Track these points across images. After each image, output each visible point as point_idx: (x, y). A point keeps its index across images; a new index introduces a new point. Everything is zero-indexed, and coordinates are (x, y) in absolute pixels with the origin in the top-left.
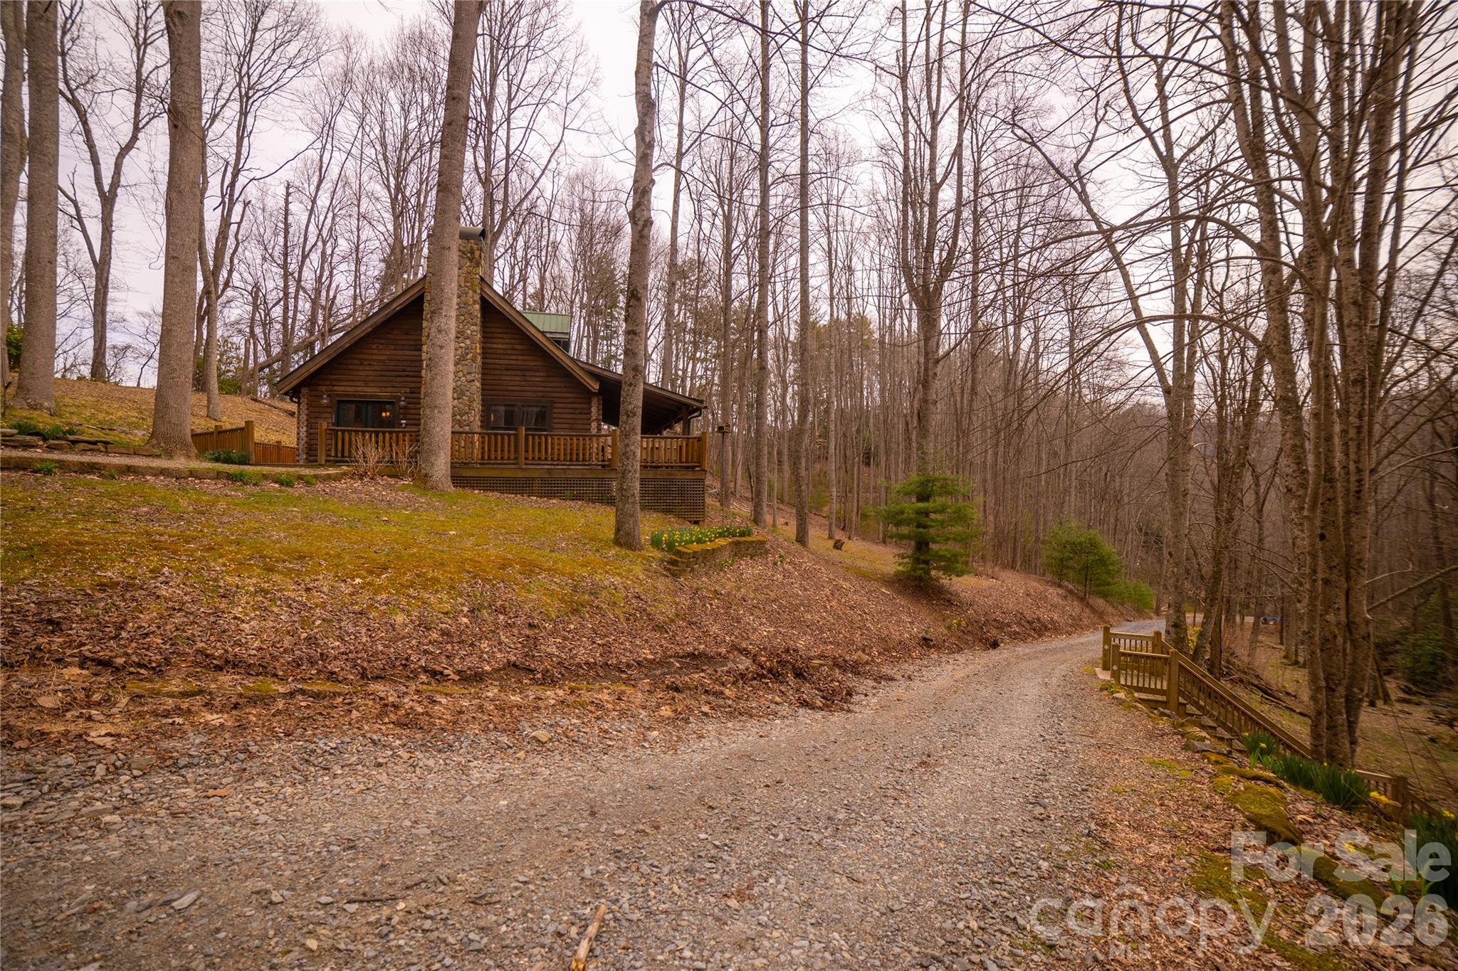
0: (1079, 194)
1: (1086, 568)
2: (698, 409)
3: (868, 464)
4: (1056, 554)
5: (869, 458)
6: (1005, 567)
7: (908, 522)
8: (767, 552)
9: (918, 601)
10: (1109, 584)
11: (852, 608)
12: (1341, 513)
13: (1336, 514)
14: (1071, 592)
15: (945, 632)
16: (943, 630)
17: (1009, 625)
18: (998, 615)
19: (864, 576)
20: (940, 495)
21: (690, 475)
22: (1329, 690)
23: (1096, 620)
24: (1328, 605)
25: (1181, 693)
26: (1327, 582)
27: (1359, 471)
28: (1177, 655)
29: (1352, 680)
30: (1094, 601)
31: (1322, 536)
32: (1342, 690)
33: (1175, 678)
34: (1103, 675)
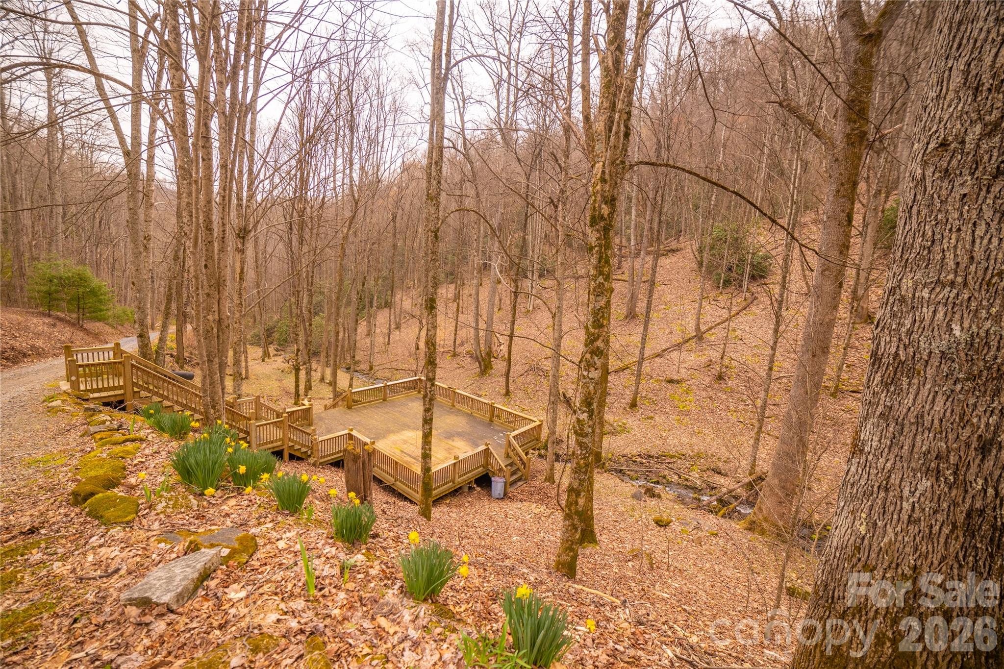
1: (78, 299)
4: (45, 289)
10: (101, 310)
12: (216, 252)
13: (213, 251)
14: (60, 319)
22: (210, 361)
23: (90, 340)
24: (209, 310)
25: (135, 384)
26: (208, 295)
27: (224, 225)
28: (131, 357)
29: (222, 353)
30: (88, 325)
31: (206, 266)
32: (216, 360)
33: (128, 375)
34: (65, 386)
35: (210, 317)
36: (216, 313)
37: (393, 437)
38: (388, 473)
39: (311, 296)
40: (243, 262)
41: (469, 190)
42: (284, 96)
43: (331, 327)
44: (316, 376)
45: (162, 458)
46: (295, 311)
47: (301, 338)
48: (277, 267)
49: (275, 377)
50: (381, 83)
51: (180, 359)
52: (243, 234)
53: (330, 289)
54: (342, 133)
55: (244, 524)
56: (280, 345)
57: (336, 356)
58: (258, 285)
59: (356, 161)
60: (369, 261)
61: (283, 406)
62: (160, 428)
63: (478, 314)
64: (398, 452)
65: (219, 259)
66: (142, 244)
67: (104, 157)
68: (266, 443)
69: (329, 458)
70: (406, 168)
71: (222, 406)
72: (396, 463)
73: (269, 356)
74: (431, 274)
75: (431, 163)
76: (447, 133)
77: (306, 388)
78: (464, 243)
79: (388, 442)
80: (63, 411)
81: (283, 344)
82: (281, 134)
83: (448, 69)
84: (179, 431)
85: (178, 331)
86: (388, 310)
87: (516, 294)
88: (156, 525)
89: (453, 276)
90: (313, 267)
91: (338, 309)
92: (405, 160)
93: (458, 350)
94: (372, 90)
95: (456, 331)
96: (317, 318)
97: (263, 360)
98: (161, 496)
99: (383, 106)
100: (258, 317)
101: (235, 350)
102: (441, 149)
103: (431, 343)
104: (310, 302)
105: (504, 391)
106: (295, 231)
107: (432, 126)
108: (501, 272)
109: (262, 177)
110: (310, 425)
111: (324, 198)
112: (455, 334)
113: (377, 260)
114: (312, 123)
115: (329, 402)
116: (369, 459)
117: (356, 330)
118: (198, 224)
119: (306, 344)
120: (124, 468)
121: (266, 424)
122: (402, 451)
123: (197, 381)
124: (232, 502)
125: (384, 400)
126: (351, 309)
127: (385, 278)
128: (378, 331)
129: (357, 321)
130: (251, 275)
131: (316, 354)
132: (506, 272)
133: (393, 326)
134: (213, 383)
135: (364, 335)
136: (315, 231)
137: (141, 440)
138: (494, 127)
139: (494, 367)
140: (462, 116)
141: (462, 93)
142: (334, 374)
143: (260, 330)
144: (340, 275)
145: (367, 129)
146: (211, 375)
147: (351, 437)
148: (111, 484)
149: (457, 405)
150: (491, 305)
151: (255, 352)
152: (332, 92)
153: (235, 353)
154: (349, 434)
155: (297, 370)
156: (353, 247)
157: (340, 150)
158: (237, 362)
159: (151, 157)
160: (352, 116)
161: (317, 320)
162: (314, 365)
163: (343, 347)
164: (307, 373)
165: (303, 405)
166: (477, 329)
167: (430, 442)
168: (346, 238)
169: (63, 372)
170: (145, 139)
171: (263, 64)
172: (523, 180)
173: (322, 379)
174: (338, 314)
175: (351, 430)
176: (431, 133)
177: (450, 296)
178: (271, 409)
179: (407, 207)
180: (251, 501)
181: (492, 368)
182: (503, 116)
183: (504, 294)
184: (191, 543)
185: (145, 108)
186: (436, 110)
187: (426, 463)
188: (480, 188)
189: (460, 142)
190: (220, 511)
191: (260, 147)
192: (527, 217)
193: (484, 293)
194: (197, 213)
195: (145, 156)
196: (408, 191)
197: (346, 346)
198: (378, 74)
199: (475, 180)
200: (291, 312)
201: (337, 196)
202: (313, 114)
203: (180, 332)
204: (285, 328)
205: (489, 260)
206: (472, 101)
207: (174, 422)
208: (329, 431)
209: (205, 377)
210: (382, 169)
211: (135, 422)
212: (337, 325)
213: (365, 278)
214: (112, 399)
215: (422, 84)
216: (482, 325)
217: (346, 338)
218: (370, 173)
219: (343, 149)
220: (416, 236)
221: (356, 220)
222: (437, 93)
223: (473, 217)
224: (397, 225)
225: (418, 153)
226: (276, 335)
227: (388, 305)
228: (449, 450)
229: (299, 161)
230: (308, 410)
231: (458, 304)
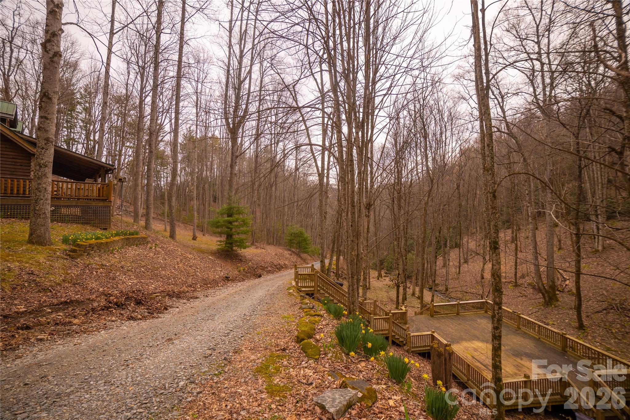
0: (293, 97)
1: (299, 243)
2: (110, 170)
3: (215, 202)
4: (289, 238)
5: (216, 199)
6: (269, 244)
7: (221, 226)
8: (147, 243)
9: (227, 261)
10: (307, 248)
11: (190, 267)
13: (355, 218)
14: (293, 252)
15: (238, 273)
16: (237, 272)
17: (267, 268)
18: (263, 264)
19: (201, 251)
20: (236, 214)
21: (101, 204)
22: (352, 277)
23: (302, 262)
24: (352, 249)
25: (318, 286)
26: (352, 241)
27: (360, 203)
28: (317, 272)
29: (358, 273)
30: (302, 255)
31: (352, 225)
32: (356, 277)
33: (316, 281)
34: (294, 283)
35: (353, 253)
36: (356, 251)
37: (465, 344)
38: (461, 372)
39: (406, 241)
40: (369, 222)
41: (515, 157)
42: (386, 130)
43: (419, 260)
44: (409, 291)
45: (329, 328)
46: (396, 250)
47: (401, 267)
48: (386, 224)
49: (385, 290)
50: (440, 105)
51: (337, 275)
52: (369, 206)
53: (418, 236)
54: (419, 141)
55: (369, 380)
56: (388, 270)
57: (423, 280)
58: (376, 234)
59: (429, 155)
60: (443, 217)
61: (389, 308)
62: (329, 311)
63: (537, 253)
64: (469, 357)
65: (358, 221)
66: (323, 215)
67: (311, 178)
68: (379, 331)
69: (417, 349)
70: (463, 153)
71: (357, 304)
72: (468, 365)
73: (381, 277)
74: (492, 223)
75: (484, 146)
76: (494, 123)
77: (403, 299)
78: (517, 198)
79: (461, 347)
80: (293, 295)
81: (389, 270)
82: (385, 150)
83: (488, 81)
84: (338, 315)
85: (337, 259)
86: (458, 249)
87: (578, 235)
88: (327, 365)
89: (509, 223)
90: (407, 223)
91: (424, 249)
92: (462, 148)
93: (520, 281)
94: (435, 111)
95: (516, 265)
96: (410, 254)
97: (378, 279)
98: (330, 350)
99: (443, 118)
100: (376, 253)
101: (364, 272)
102: (491, 135)
103: (496, 275)
104: (406, 244)
105: (577, 324)
106: (396, 202)
107: (481, 122)
108: (557, 217)
109: (376, 175)
110: (406, 323)
111: (411, 181)
112: (516, 269)
113: (448, 216)
114: (402, 140)
115: (418, 310)
116: (450, 358)
117: (436, 263)
118: (348, 204)
119: (403, 271)
120: (315, 330)
121: (379, 319)
122: (473, 357)
123: (345, 288)
124: (363, 364)
125: (458, 314)
126: (431, 249)
127: (454, 228)
128: (451, 264)
129: (436, 256)
130: (372, 229)
131: (409, 277)
132: (563, 217)
133: (462, 261)
134: (353, 290)
135: (441, 266)
136: (407, 201)
137: (322, 316)
138: (533, 107)
139: (561, 299)
140: (502, 108)
141: (500, 93)
142: (422, 292)
143: (376, 260)
144: (425, 227)
145: (435, 134)
146: (353, 285)
147: (433, 337)
148: (310, 337)
149: (523, 329)
150: (550, 245)
151: (374, 274)
152: (411, 120)
153: (364, 274)
154: (432, 335)
155: (398, 287)
156: (431, 208)
157: (419, 151)
158: (365, 279)
159: (328, 174)
160: (425, 130)
161: (410, 255)
162: (408, 285)
163: (427, 274)
164: (404, 289)
165: (402, 310)
166: (537, 266)
167: (500, 356)
168: (426, 203)
169: (293, 277)
170: (326, 167)
171: (375, 117)
172: (572, 140)
173: (413, 294)
174: (424, 253)
175: (434, 332)
176: (481, 126)
177: (508, 238)
178: (383, 310)
179: (467, 178)
180: (373, 366)
181: (558, 301)
182: (541, 97)
183: (563, 236)
184: (343, 382)
185: (326, 153)
186: (483, 111)
187: (497, 373)
188: (526, 155)
189: (503, 126)
190: (357, 368)
191: (375, 159)
192: (580, 169)
193: (542, 235)
194: (348, 198)
195: (326, 175)
196: (466, 168)
197: (429, 273)
198: (437, 101)
199: (521, 150)
200: (394, 250)
201: (419, 178)
202: (402, 135)
203: (338, 260)
204: (391, 260)
205: (543, 209)
206: (509, 95)
207: (336, 309)
208: (418, 331)
209: (349, 286)
210: (447, 156)
211: (319, 306)
212: (423, 259)
213: (440, 228)
214: (310, 292)
215: (467, 97)
216: (543, 263)
217: (429, 268)
218: (439, 160)
219: (421, 150)
220: (475, 197)
221: (432, 191)
222: (483, 100)
223: (522, 177)
224: (461, 191)
225: (471, 141)
226: (385, 264)
227: (458, 246)
228: (518, 367)
229: (396, 163)
230: (405, 314)
231: (516, 245)
